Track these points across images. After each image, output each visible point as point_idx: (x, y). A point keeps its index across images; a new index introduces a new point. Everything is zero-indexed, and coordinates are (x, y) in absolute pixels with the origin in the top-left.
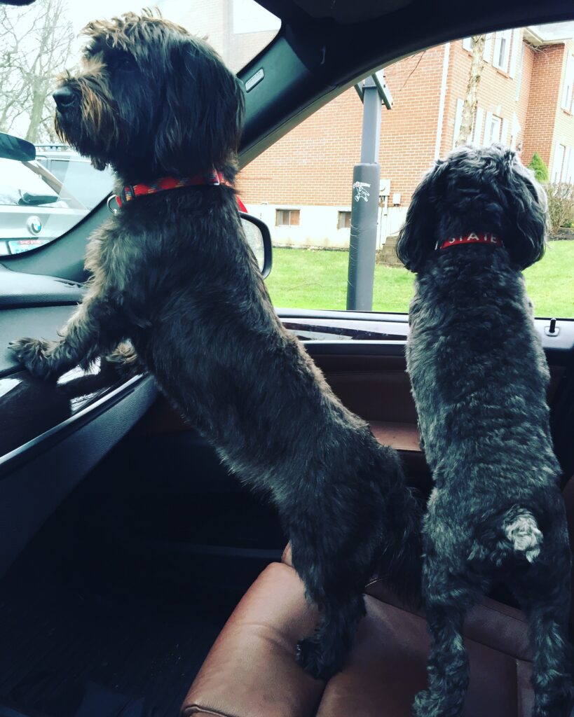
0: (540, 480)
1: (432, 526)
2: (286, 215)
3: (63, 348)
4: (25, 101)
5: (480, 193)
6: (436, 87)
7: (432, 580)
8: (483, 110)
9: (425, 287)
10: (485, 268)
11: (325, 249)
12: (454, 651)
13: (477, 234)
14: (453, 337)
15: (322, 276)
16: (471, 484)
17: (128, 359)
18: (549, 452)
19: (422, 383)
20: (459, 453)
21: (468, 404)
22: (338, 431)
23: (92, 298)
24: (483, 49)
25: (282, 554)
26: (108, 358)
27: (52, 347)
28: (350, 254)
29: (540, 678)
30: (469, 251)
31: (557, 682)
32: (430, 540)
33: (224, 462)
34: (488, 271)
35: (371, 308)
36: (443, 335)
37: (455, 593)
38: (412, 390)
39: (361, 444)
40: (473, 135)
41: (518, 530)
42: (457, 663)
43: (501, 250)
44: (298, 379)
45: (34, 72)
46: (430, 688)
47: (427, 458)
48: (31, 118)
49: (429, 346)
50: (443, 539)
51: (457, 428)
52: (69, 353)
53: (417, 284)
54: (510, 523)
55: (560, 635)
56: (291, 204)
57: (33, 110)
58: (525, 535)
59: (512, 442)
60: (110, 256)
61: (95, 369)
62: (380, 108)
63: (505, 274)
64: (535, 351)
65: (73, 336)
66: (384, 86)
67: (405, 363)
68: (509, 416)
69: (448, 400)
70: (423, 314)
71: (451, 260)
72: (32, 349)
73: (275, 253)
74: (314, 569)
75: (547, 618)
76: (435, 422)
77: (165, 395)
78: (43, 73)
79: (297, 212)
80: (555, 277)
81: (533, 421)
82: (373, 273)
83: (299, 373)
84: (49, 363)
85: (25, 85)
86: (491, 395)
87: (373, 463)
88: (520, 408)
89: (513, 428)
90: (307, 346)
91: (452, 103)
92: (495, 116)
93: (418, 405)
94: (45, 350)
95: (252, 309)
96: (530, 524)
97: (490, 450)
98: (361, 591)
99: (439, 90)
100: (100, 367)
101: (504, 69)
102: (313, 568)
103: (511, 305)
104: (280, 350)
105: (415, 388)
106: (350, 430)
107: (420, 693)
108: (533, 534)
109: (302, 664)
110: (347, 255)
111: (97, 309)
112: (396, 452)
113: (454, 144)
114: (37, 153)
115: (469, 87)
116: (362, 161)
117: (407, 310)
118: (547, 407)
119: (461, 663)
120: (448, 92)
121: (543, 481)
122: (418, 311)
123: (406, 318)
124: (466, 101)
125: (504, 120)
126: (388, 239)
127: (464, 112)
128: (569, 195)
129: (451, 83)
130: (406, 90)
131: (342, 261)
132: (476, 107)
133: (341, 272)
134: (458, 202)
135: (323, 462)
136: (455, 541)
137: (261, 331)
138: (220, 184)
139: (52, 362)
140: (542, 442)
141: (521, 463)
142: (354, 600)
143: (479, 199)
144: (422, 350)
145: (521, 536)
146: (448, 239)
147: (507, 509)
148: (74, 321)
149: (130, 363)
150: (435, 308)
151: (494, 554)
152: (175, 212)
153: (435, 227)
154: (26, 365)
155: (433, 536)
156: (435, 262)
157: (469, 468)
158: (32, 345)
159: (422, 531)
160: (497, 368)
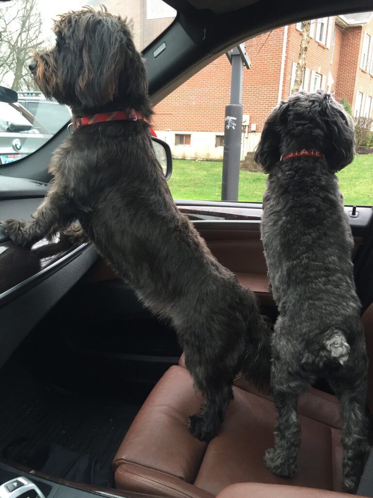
0: (348, 311)
1: (278, 341)
2: (182, 139)
3: (35, 226)
4: (10, 63)
5: (309, 123)
6: (279, 54)
7: (278, 375)
8: (309, 70)
9: (273, 184)
10: (313, 172)
11: (207, 160)
12: (291, 422)
13: (307, 150)
14: (291, 218)
15: (205, 178)
16: (304, 314)
17: (78, 233)
18: (354, 293)
19: (270, 247)
20: (295, 294)
21: (301, 261)
22: (215, 279)
23: (53, 193)
24: (309, 30)
25: (179, 360)
26: (65, 233)
27: (28, 226)
28: (223, 164)
29: (347, 440)
30: (302, 161)
31: (359, 442)
32: (277, 350)
33: (141, 300)
34: (314, 175)
35: (237, 200)
36: (285, 216)
37: (293, 384)
38: (264, 252)
39: (230, 288)
40: (303, 86)
41: (334, 343)
42: (294, 430)
43: (322, 160)
44: (189, 245)
45: (17, 44)
46: (276, 446)
47: (274, 296)
48: (15, 75)
49: (275, 223)
50: (285, 350)
51: (294, 277)
52: (39, 229)
53: (268, 182)
54: (329, 339)
55: (361, 412)
56: (185, 131)
57: (16, 69)
58: (339, 347)
59: (329, 287)
60: (64, 165)
61: (56, 240)
62: (243, 69)
63: (325, 176)
64: (344, 227)
65: (41, 218)
66: (245, 54)
68: (327, 269)
69: (289, 259)
70: (272, 202)
71: (290, 167)
72: (14, 226)
73: (174, 163)
74: (200, 369)
75: (352, 400)
76: (280, 273)
77: (102, 256)
78: (23, 45)
79: (189, 136)
80: (356, 178)
81: (343, 272)
83: (189, 242)
84: (25, 236)
85: (11, 53)
86: (316, 256)
87: (237, 300)
88: (334, 264)
89: (330, 277)
90: (195, 224)
91: (290, 64)
92: (318, 73)
93: (268, 262)
94: (23, 227)
95: (158, 200)
96: (342, 340)
97: (316, 291)
98: (230, 383)
99: (281, 57)
100: (59, 238)
101: (323, 43)
102: (199, 367)
103: (328, 197)
104: (177, 227)
105: (266, 250)
106: (223, 279)
107: (269, 450)
108: (344, 347)
109: (192, 430)
110: (221, 164)
111: (57, 200)
112: (253, 293)
113: (291, 92)
114: (19, 98)
115: (300, 54)
116: (231, 103)
117: (261, 200)
118: (352, 263)
119: (295, 430)
120: (287, 57)
121: (349, 311)
122: (268, 200)
123: (261, 206)
124: (298, 64)
125: (323, 76)
126: (248, 153)
127: (297, 70)
128: (365, 125)
129: (288, 52)
130: (259, 56)
131: (218, 168)
132: (305, 68)
133: (218, 175)
134: (294, 129)
135: (206, 299)
136: (293, 351)
137: (164, 215)
138: (137, 120)
139: (27, 235)
140: (349, 286)
141: (335, 300)
142: (226, 390)
143: (308, 127)
144: (271, 225)
145: (336, 348)
146: (288, 153)
147: (327, 330)
148: (42, 208)
149: (78, 235)
150: (279, 199)
151: (318, 359)
152: (105, 137)
153: (280, 145)
154: (10, 237)
155: (278, 347)
156: (280, 168)
157: (302, 304)
158: (14, 224)
159: (271, 345)
160: (319, 238)
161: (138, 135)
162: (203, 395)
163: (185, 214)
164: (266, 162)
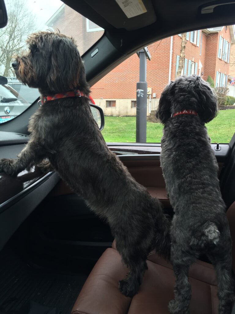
1: (174, 231)
2: (111, 103)
3: (19, 162)
4: (3, 60)
5: (188, 94)
6: (168, 51)
7: (175, 253)
8: (187, 59)
9: (167, 132)
10: (190, 124)
11: (126, 116)
12: (185, 284)
13: (187, 110)
14: (179, 152)
15: (125, 127)
16: (190, 213)
17: (46, 165)
18: (220, 198)
19: (167, 171)
20: (184, 200)
21: (186, 179)
22: (134, 192)
23: (32, 142)
24: (186, 35)
25: (112, 244)
27: (15, 162)
28: (136, 118)
29: (221, 294)
30: (184, 117)
31: (228, 295)
32: (174, 237)
33: (88, 206)
34: (192, 126)
35: (146, 140)
36: (175, 151)
37: (185, 259)
38: (163, 174)
39: (144, 198)
40: (184, 69)
41: (210, 231)
42: (186, 289)
43: (197, 117)
44: (116, 171)
45: (7, 49)
46: (175, 299)
47: (171, 202)
48: (6, 67)
49: (169, 156)
50: (179, 236)
51: (183, 190)
52: (22, 164)
53: (164, 131)
54: (206, 228)
55: (229, 275)
56: (112, 98)
57: (6, 63)
58: (213, 233)
59: (205, 195)
60: (38, 125)
61: (33, 170)
62: (146, 60)
63: (198, 126)
64: (212, 157)
65: (24, 157)
66: (148, 51)
67: (160, 163)
68: (203, 184)
69: (179, 178)
70: (166, 143)
71: (177, 121)
72: (6, 163)
73: (105, 118)
74: (125, 250)
75: (223, 268)
76: (174, 187)
77: (63, 180)
78: (10, 49)
79: (115, 101)
80: (219, 125)
81: (214, 186)
82: (146, 125)
83: (117, 169)
84: (13, 169)
85: (3, 54)
86: (196, 176)
87: (149, 205)
88: (207, 180)
89: (205, 189)
90: (120, 157)
91: (175, 56)
92: (193, 62)
93: (166, 181)
94: (12, 163)
95: (96, 144)
96: (215, 228)
97: (197, 198)
98: (145, 258)
99: (170, 52)
100: (35, 169)
101: (195, 43)
102: (124, 249)
103: (201, 139)
104: (108, 160)
105: (164, 173)
106: (139, 192)
107: (171, 301)
108: (216, 233)
109: (121, 289)
110: (135, 118)
111: (33, 146)
112: (158, 200)
113: (176, 73)
114: (8, 81)
115: (181, 51)
116: (140, 81)
117: (160, 142)
118: (218, 180)
119: (188, 289)
120: (173, 53)
121: (219, 210)
122: (164, 142)
123: (160, 145)
124: (180, 56)
125: (196, 63)
126: (152, 111)
127: (180, 60)
128: (223, 92)
129: (174, 49)
130: (156, 52)
131: (133, 120)
132: (184, 58)
133: (133, 125)
134: (179, 98)
135: (128, 205)
136: (184, 237)
137: (100, 153)
138: (82, 96)
139: (15, 168)
140: (217, 194)
141: (210, 203)
142: (142, 263)
143: (187, 97)
144: (166, 158)
145: (211, 233)
146: (175, 113)
147: (205, 223)
148: (24, 151)
149: (47, 167)
150: (171, 141)
151: (200, 242)
152: (62, 107)
153: (170, 108)
154: (4, 170)
155: (175, 235)
156: (171, 122)
157: (189, 206)
158: (6, 161)
159: (170, 233)
160: (197, 164)
161: (82, 105)
162: (128, 267)
163: (113, 151)
164: (162, 118)
